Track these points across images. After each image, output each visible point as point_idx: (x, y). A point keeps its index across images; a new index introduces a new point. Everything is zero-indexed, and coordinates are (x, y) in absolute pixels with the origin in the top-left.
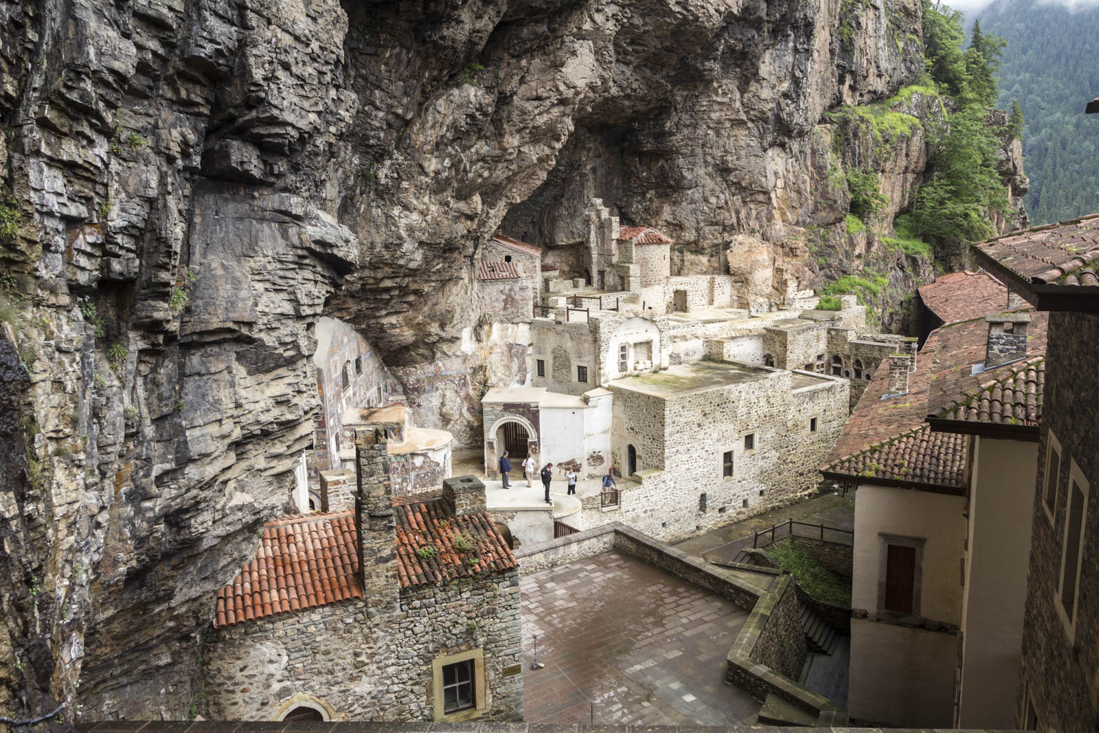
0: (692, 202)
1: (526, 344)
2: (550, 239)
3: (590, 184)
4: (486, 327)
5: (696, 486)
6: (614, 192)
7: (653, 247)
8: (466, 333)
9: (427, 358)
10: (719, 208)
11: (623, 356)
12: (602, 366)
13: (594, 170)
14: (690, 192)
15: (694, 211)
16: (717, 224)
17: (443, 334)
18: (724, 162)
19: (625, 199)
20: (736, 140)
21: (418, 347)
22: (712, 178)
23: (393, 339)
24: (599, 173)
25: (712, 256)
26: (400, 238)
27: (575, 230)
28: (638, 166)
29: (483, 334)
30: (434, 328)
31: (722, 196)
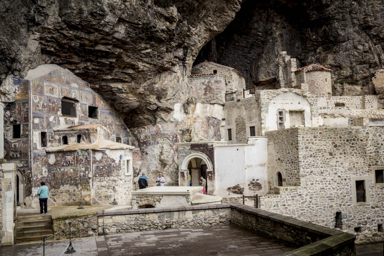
0: (347, 50)
1: (220, 119)
2: (256, 78)
3: (279, 43)
4: (192, 106)
5: (331, 204)
6: (296, 50)
7: (317, 73)
8: (177, 107)
9: (151, 122)
10: (365, 52)
11: (281, 119)
12: (263, 121)
13: (281, 35)
14: (344, 44)
15: (348, 56)
16: (364, 63)
17: (159, 104)
18: (366, 22)
19: (303, 54)
20: (373, 7)
21: (144, 113)
22: (359, 34)
23: (122, 101)
24: (285, 37)
25: (363, 85)
26: (103, 11)
27: (270, 71)
28: (310, 32)
29: (190, 109)
30: (153, 99)
31: (367, 45)
